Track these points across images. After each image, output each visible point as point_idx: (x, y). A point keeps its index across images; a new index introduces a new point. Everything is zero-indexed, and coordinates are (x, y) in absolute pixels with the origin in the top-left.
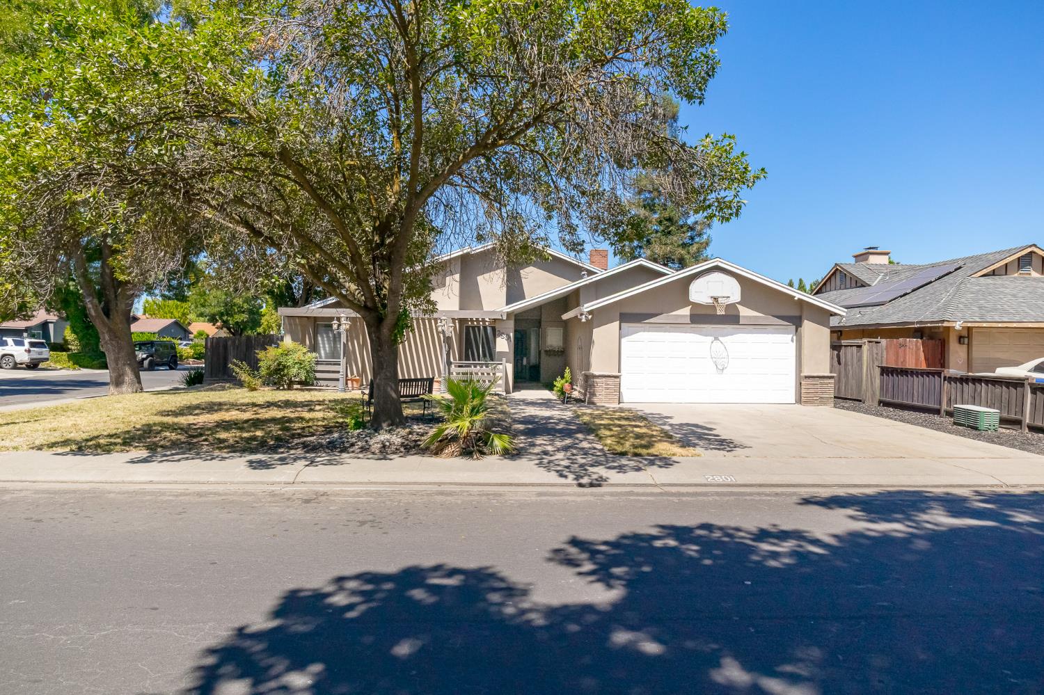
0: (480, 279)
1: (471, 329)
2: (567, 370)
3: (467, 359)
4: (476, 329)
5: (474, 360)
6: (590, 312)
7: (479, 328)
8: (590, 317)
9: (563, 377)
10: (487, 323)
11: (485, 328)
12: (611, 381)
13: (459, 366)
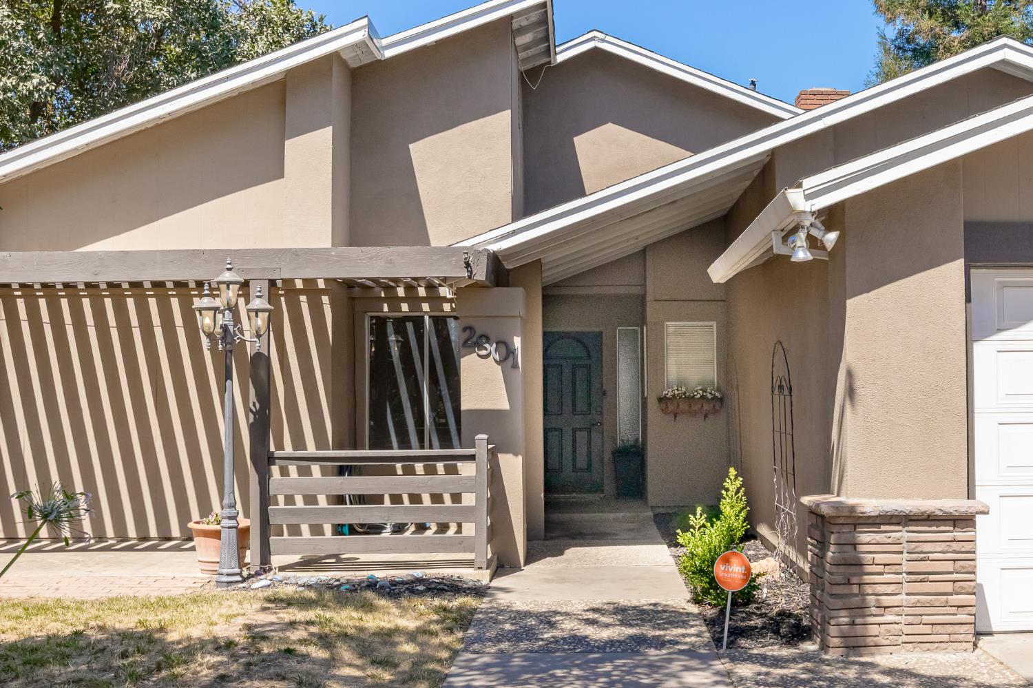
0: (417, 150)
1: (390, 328)
2: (733, 483)
3: (380, 440)
4: (410, 327)
5: (404, 443)
6: (831, 217)
7: (418, 322)
8: (832, 237)
9: (714, 513)
10: (447, 307)
11: (440, 323)
12: (934, 539)
13: (341, 471)
